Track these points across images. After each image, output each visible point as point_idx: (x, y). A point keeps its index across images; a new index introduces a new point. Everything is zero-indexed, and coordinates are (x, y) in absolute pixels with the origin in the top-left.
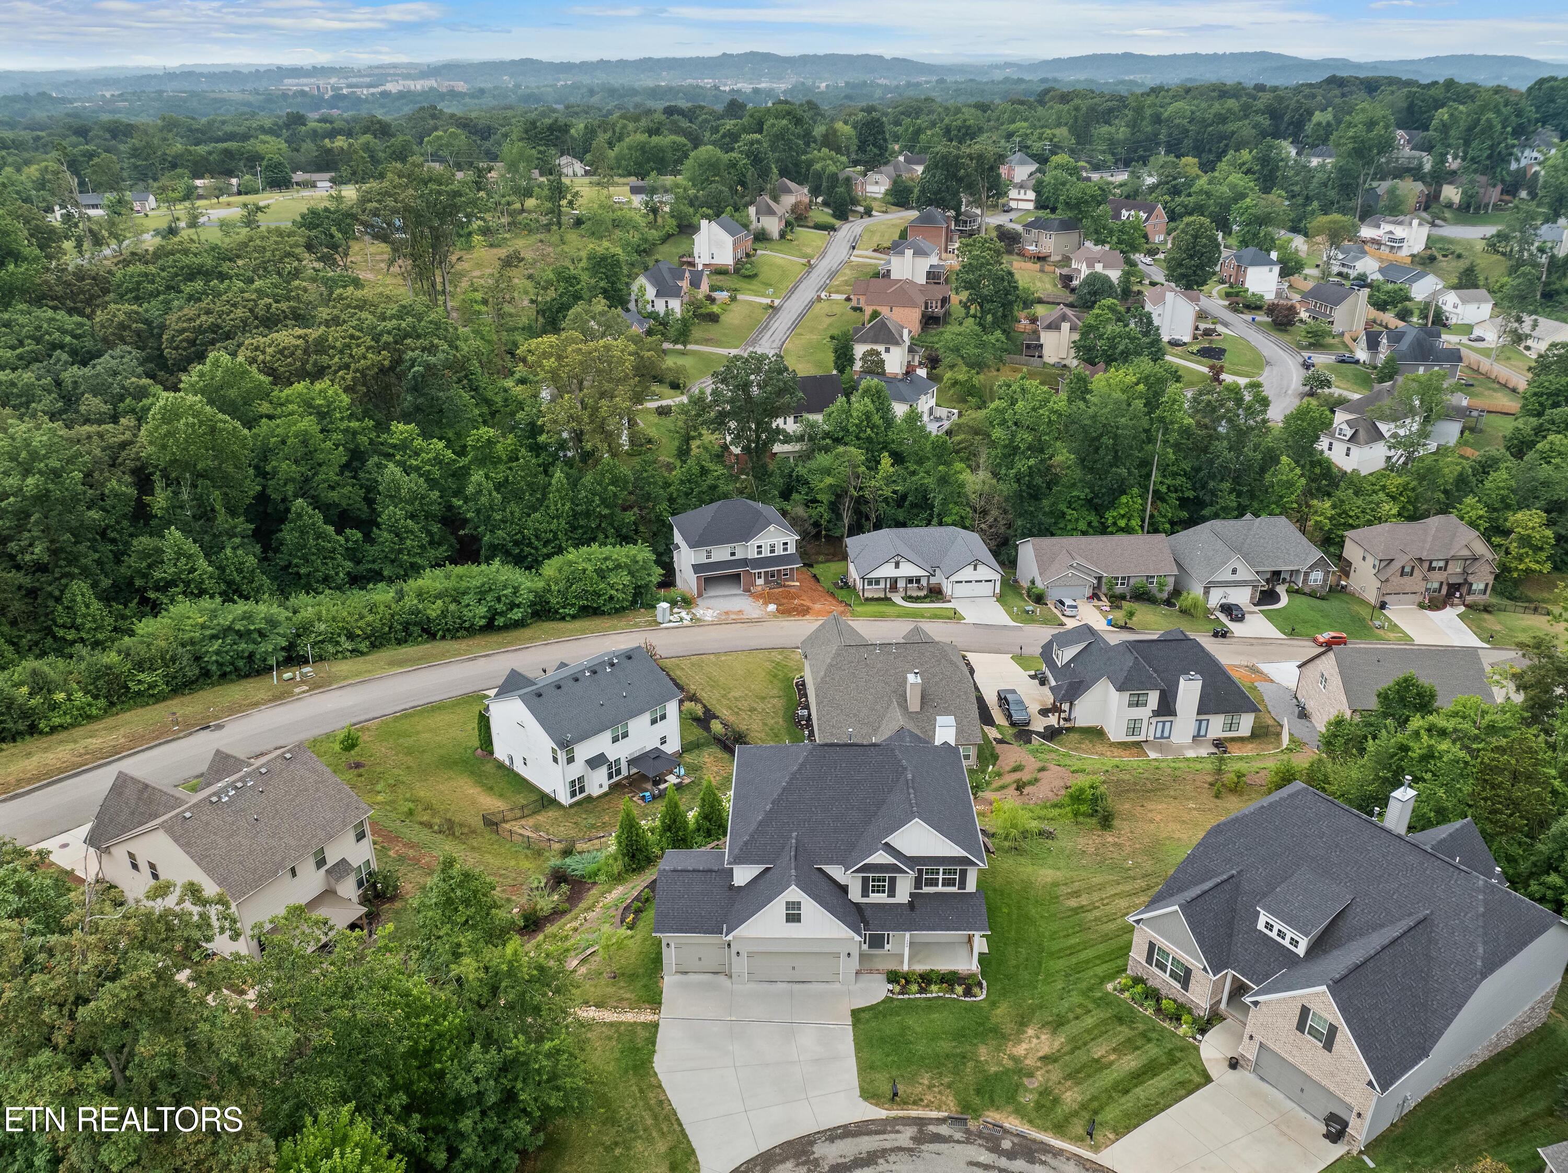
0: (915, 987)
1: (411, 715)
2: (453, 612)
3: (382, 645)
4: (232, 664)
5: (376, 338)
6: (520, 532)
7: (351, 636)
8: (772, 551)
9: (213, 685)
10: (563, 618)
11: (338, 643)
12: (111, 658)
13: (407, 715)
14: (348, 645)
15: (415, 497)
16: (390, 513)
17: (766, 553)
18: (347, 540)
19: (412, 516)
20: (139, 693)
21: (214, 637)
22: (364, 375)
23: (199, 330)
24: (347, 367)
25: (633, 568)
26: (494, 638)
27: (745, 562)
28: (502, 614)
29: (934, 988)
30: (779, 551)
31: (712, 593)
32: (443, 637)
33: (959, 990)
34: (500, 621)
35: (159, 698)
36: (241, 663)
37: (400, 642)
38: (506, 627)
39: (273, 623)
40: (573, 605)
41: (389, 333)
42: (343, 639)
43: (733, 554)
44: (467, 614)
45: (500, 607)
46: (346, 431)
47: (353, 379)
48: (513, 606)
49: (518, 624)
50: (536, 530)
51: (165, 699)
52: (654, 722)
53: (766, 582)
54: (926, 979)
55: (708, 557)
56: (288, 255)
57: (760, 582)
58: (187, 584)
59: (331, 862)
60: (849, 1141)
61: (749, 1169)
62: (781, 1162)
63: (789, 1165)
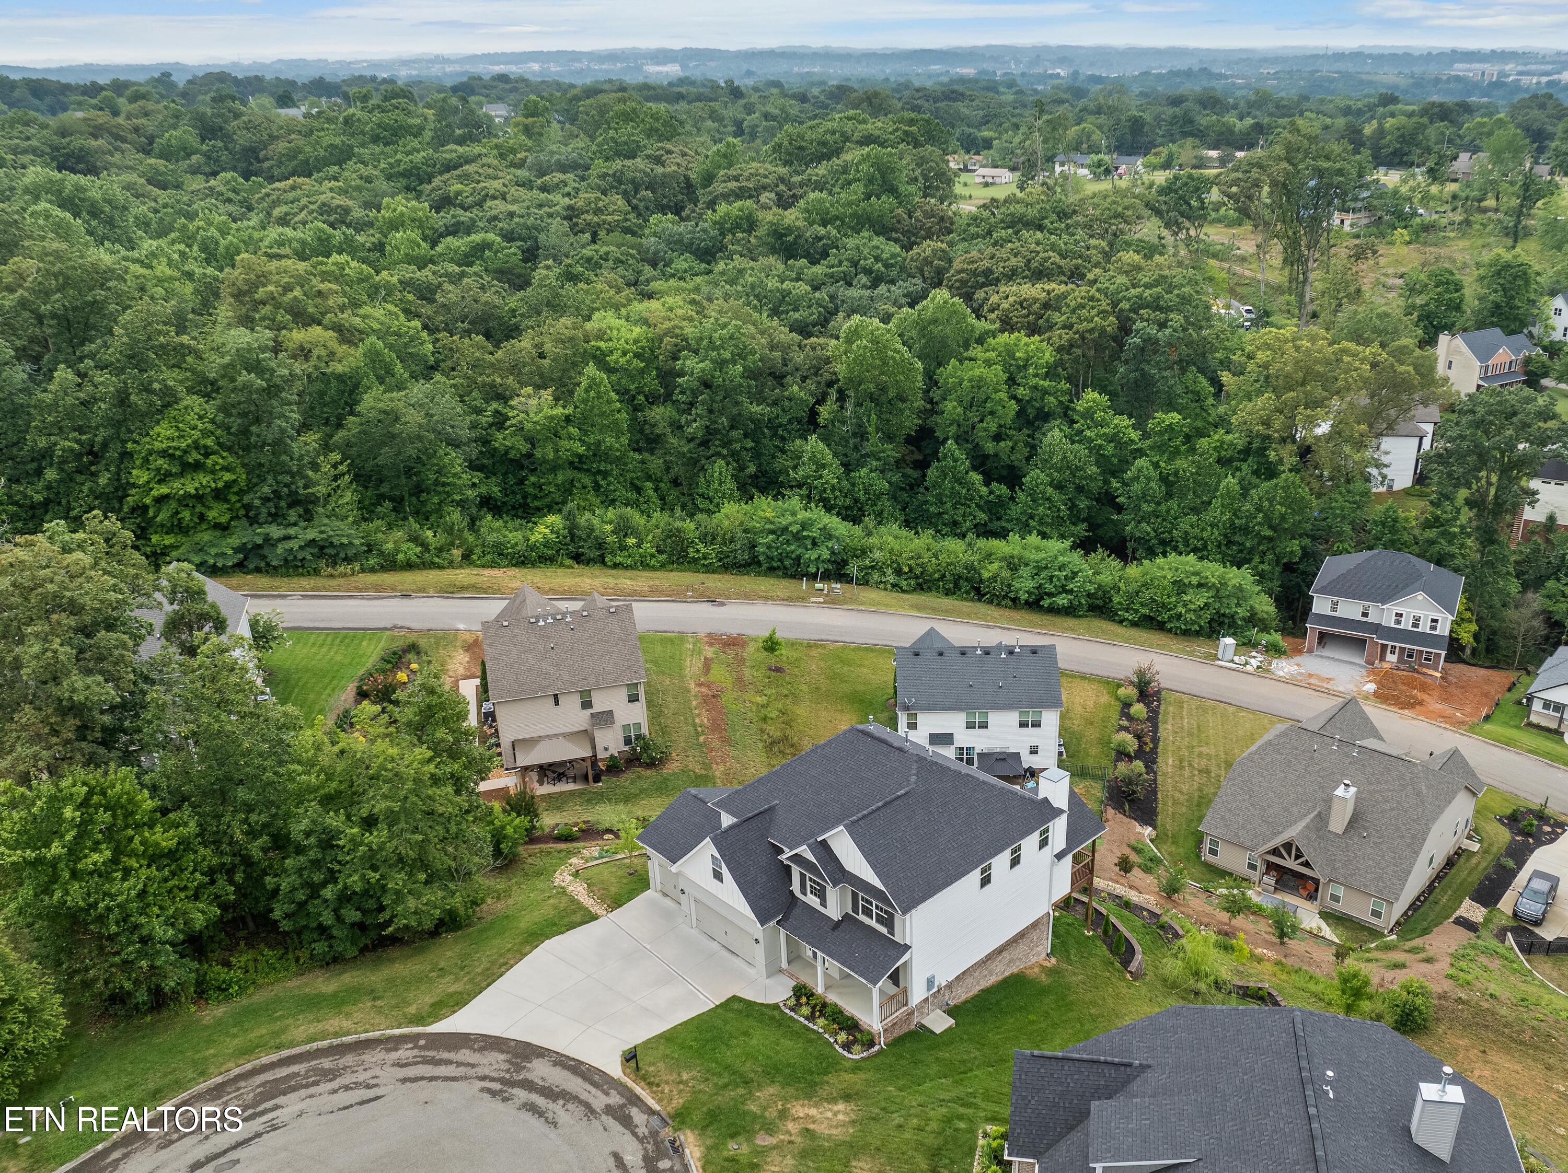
0: (806, 1010)
1: (872, 650)
2: (1003, 579)
3: (930, 590)
4: (781, 560)
5: (1115, 304)
6: (1170, 532)
7: (899, 572)
8: (1415, 625)
9: (759, 574)
10: (1121, 622)
11: (884, 574)
12: (689, 525)
13: (870, 649)
14: (892, 579)
15: (1066, 465)
16: (1035, 476)
17: (1406, 625)
18: (991, 492)
19: (1059, 487)
20: (695, 560)
21: (772, 532)
22: (1083, 338)
23: (975, 273)
24: (1070, 327)
25: (1222, 593)
26: (1035, 617)
27: (1376, 628)
28: (1050, 595)
29: (821, 1021)
30: (1424, 627)
31: (1327, 652)
32: (990, 602)
33: (842, 1037)
34: (1046, 603)
35: (709, 569)
36: (787, 563)
37: (948, 593)
38: (1054, 611)
39: (828, 535)
40: (1136, 611)
41: (1129, 300)
42: (890, 571)
43: (1365, 615)
44: (1016, 584)
45: (1049, 587)
46: (1035, 388)
47: (1069, 340)
48: (1064, 590)
49: (1069, 611)
50: (1186, 533)
51: (714, 572)
52: (1023, 725)
53: (1400, 660)
54: (822, 1009)
55: (1334, 609)
56: (1116, 216)
57: (1392, 658)
58: (811, 488)
59: (598, 707)
60: (566, 1074)
61: (476, 1040)
62: (502, 1052)
63: (502, 1057)
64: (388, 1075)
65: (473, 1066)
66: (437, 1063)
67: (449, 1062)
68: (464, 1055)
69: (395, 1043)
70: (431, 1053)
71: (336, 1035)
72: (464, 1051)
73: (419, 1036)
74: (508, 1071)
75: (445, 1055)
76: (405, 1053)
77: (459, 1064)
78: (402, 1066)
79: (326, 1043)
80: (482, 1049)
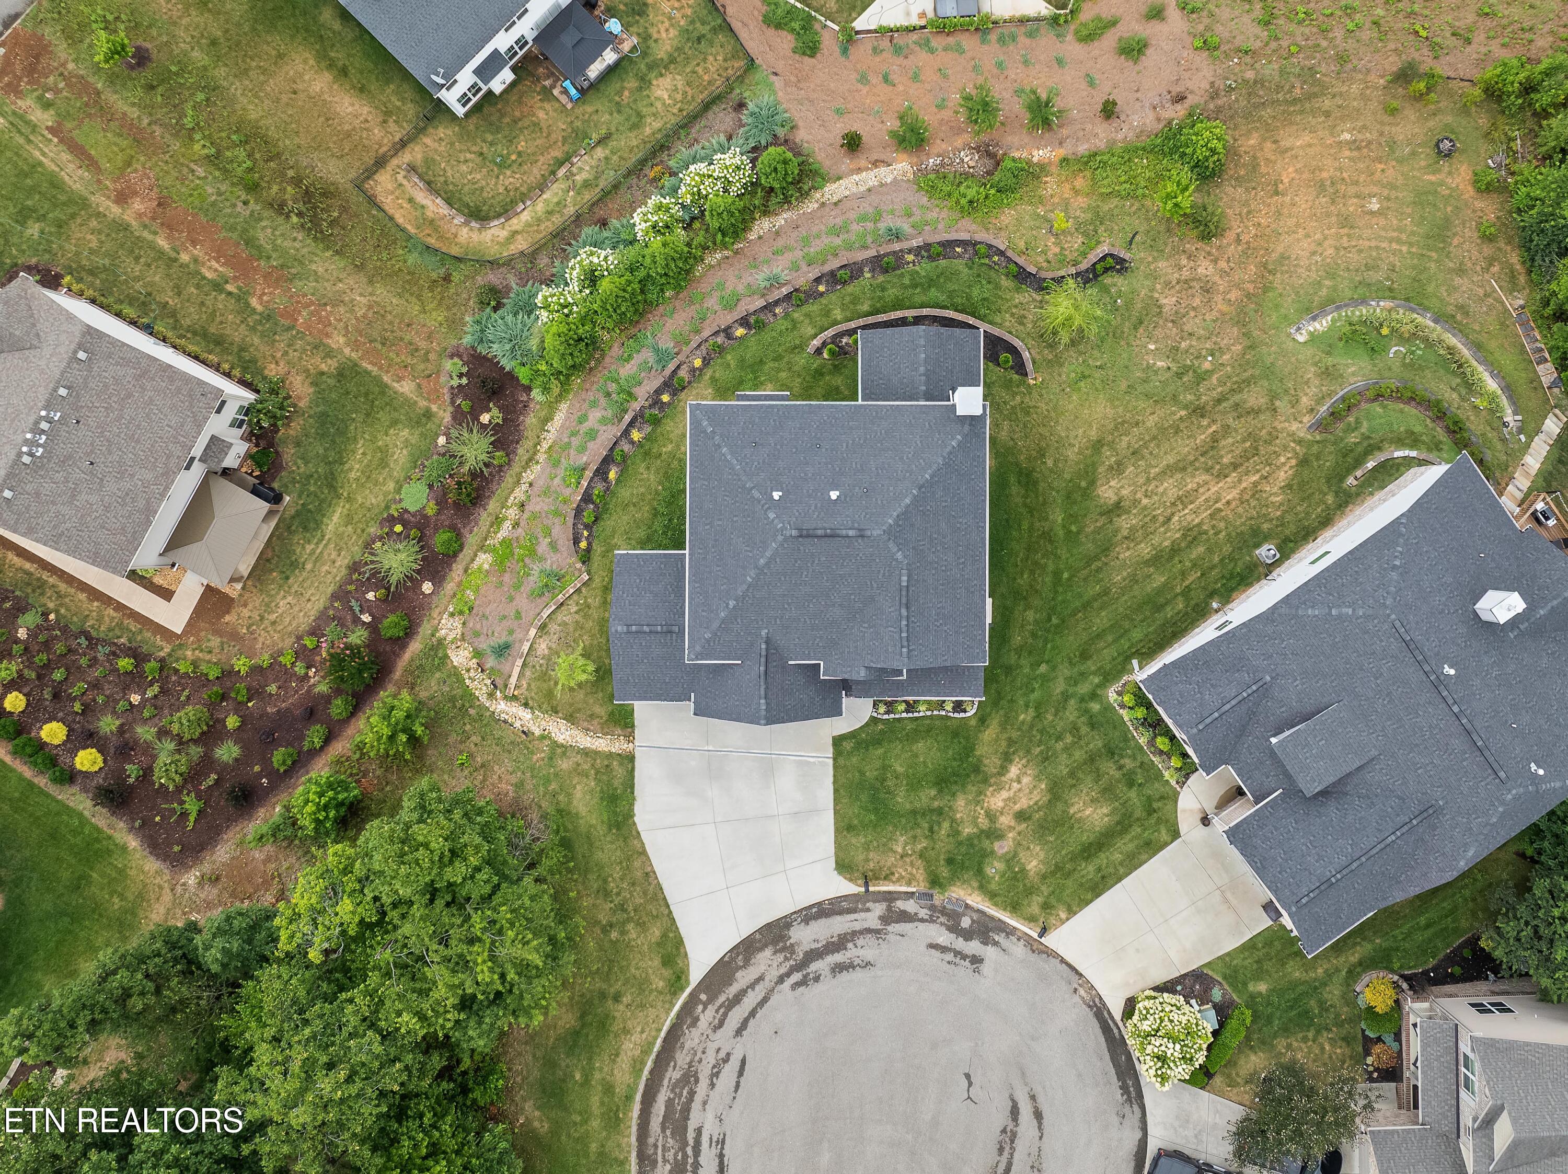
33: (949, 704)
60: (823, 922)
61: (732, 959)
62: (761, 949)
63: (768, 952)
64: (723, 1039)
65: (761, 979)
66: (737, 999)
67: (742, 993)
68: (743, 978)
69: (688, 1014)
70: (722, 999)
71: (646, 1052)
72: (739, 975)
73: (693, 996)
74: (786, 959)
75: (732, 990)
76: (707, 1017)
77: (752, 986)
78: (721, 1024)
79: (649, 1064)
80: (747, 963)
